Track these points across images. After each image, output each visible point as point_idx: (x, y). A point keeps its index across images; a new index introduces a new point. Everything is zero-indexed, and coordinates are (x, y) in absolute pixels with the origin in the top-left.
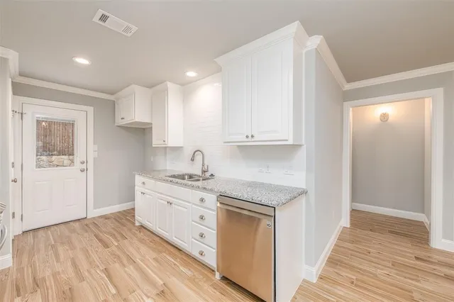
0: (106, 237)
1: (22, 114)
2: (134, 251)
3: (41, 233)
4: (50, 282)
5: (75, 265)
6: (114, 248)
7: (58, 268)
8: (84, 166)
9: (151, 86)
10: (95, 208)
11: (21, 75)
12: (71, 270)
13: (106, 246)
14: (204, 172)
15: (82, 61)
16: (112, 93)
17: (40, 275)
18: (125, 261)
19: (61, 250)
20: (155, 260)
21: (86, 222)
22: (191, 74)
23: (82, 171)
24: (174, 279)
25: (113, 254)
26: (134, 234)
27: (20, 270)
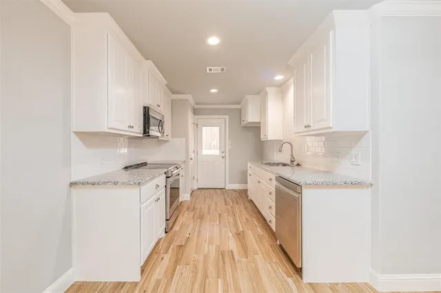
0: (229, 200)
1: (197, 125)
2: (238, 212)
3: (204, 190)
4: (198, 211)
5: (209, 208)
6: (230, 207)
7: (203, 206)
8: (223, 155)
9: (258, 94)
10: (230, 183)
11: (197, 104)
12: (207, 209)
13: (226, 204)
14: (292, 161)
15: (213, 91)
16: (239, 103)
17: (196, 206)
18: (230, 214)
19: (207, 200)
20: (247, 219)
21: (224, 190)
22: (279, 78)
23: (223, 157)
24: (250, 232)
25: (228, 210)
26: (244, 204)
27: (191, 202)
